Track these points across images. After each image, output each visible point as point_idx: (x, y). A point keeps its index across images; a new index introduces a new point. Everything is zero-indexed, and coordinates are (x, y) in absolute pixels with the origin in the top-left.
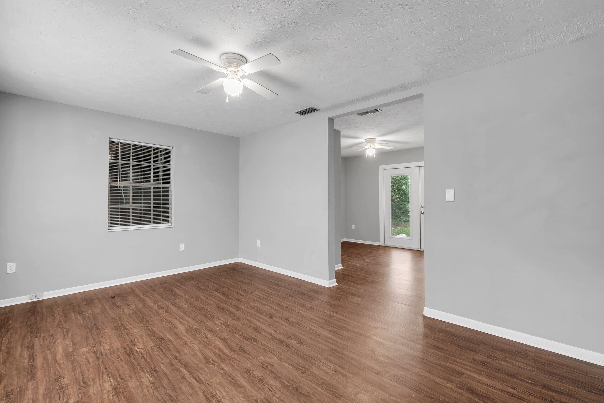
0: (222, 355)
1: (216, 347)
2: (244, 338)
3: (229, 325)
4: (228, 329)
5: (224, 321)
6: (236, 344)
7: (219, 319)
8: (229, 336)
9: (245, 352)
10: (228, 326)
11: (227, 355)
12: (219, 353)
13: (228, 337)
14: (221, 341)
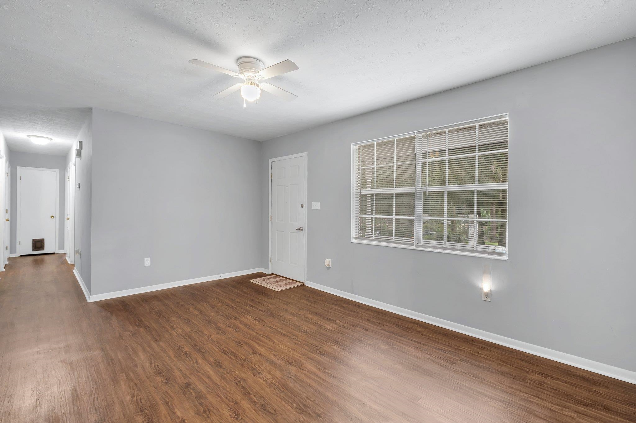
0: (257, 341)
1: (263, 346)
2: (235, 354)
3: (251, 370)
4: (252, 365)
5: (259, 377)
6: (244, 349)
7: (265, 381)
8: (251, 356)
9: (236, 342)
10: (253, 369)
11: (252, 340)
12: (260, 342)
13: (253, 356)
14: (258, 351)
